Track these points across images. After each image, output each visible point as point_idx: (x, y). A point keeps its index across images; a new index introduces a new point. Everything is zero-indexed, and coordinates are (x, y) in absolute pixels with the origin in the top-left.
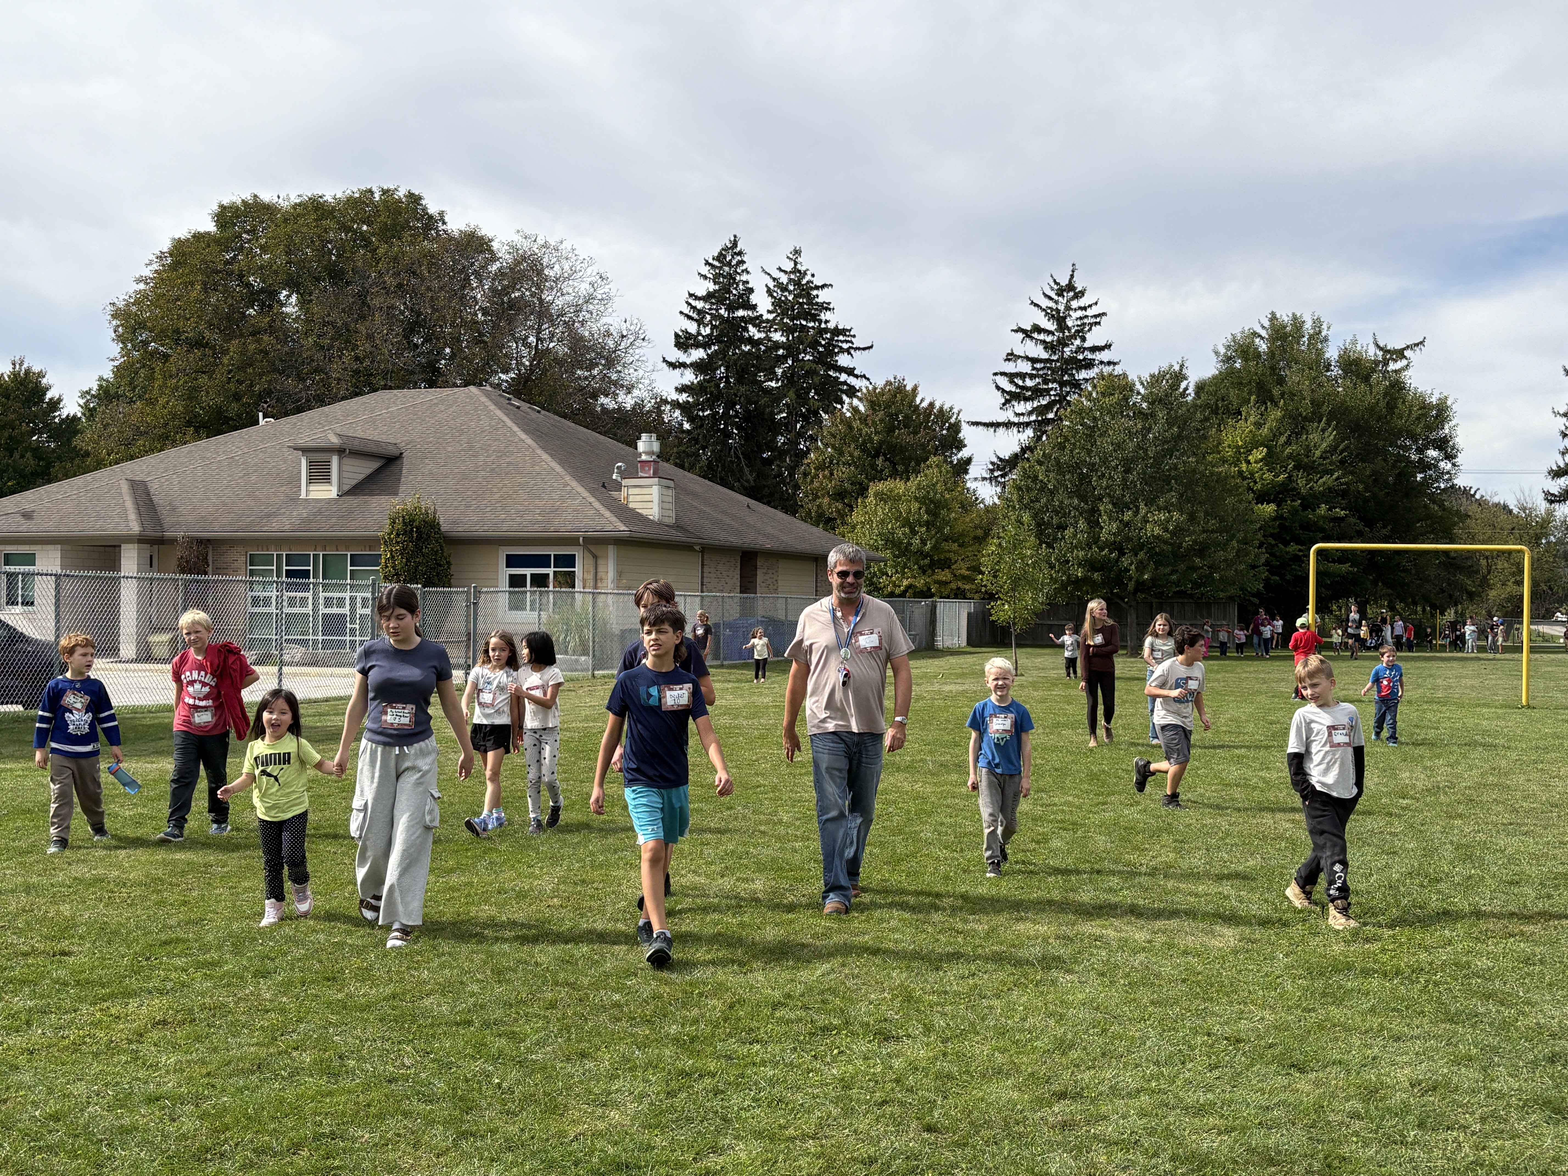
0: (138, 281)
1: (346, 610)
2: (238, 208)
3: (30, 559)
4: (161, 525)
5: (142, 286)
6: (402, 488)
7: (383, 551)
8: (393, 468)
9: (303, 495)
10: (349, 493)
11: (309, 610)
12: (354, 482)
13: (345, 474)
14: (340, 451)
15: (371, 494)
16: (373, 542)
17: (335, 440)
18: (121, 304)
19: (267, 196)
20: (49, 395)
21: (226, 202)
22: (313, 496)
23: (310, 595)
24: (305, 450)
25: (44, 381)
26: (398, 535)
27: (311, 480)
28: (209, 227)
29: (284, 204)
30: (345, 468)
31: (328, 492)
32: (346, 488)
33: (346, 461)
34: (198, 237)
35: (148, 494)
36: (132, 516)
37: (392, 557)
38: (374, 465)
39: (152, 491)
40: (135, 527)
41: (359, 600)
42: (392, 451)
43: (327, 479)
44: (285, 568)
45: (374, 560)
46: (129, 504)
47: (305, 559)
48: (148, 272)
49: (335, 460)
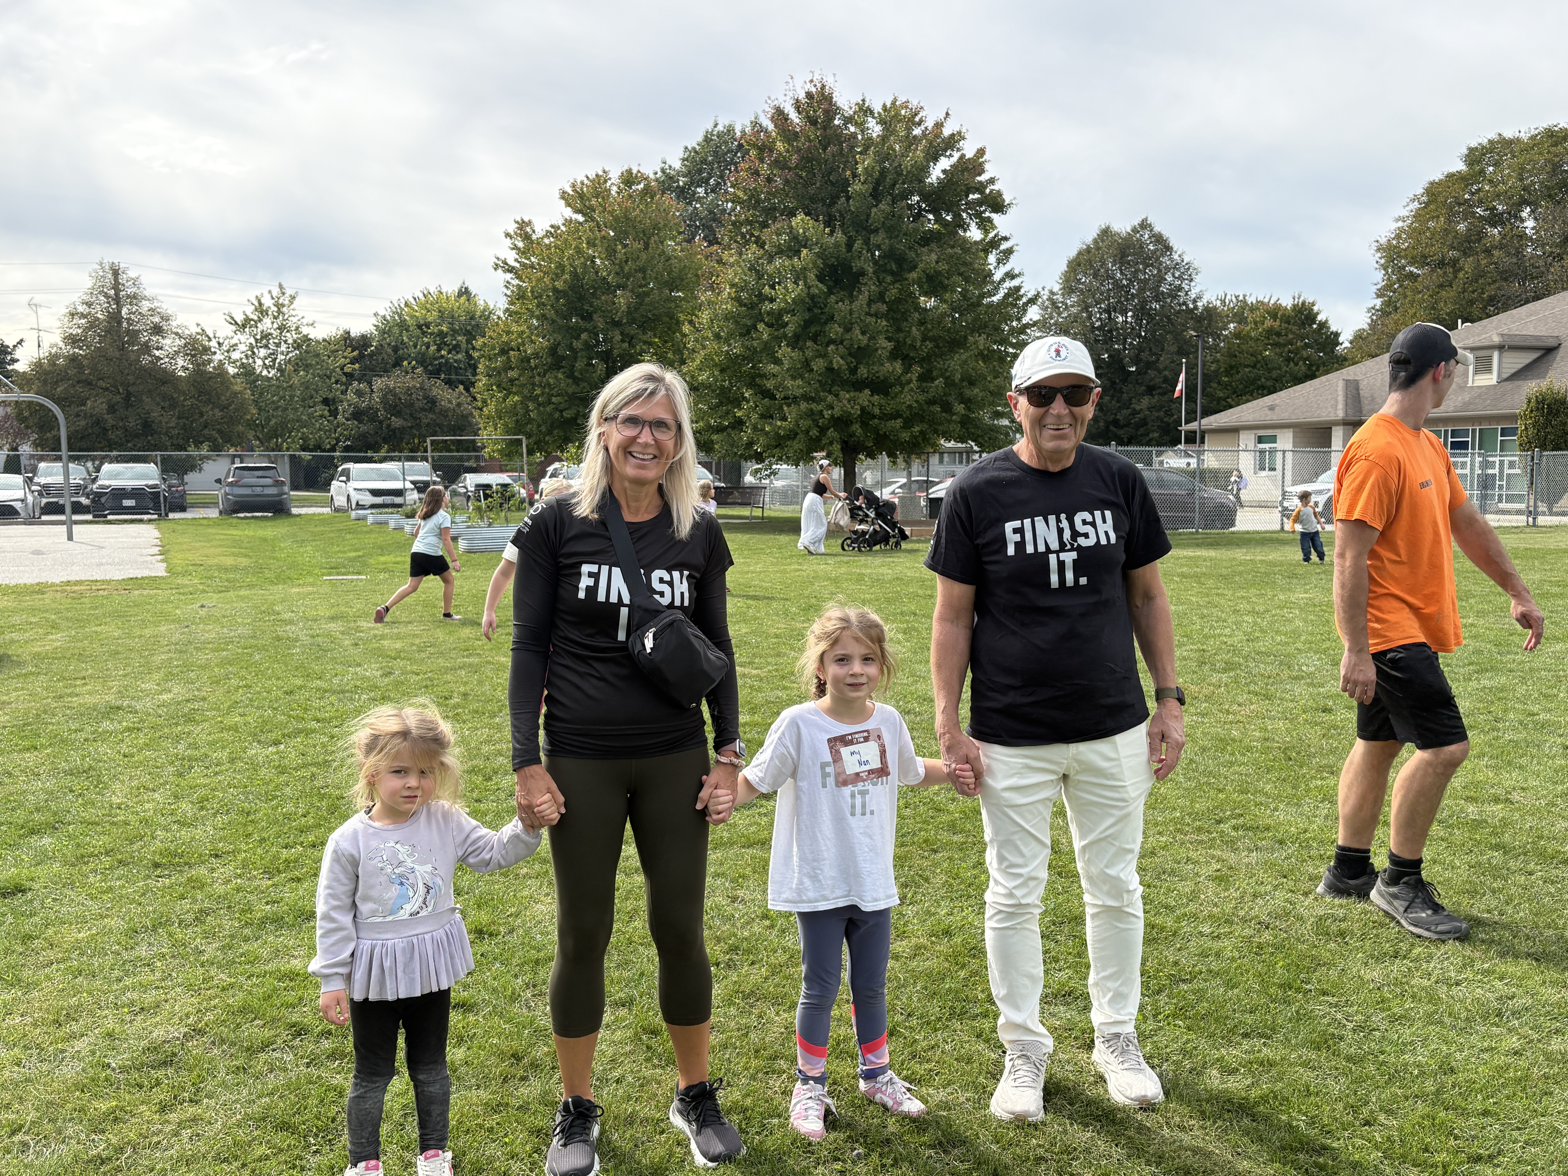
0: (1397, 220)
1: (1496, 471)
2: (1483, 147)
3: (1273, 439)
4: (1361, 412)
5: (1400, 224)
6: (1551, 373)
7: (1520, 425)
8: (1550, 357)
9: (1470, 384)
10: (1507, 380)
11: (1467, 471)
12: (1513, 371)
13: (1504, 365)
14: (1501, 348)
15: (1525, 379)
16: (1513, 418)
17: (1496, 339)
18: (1383, 241)
19: (1509, 134)
20: (1319, 318)
21: (1474, 144)
22: (1477, 384)
23: (1468, 460)
24: (1472, 349)
25: (1316, 308)
26: (1532, 411)
27: (1476, 372)
28: (1460, 166)
29: (1525, 136)
30: (1504, 360)
31: (1491, 379)
32: (1505, 376)
33: (1506, 354)
34: (1450, 176)
35: (1358, 389)
36: (1341, 406)
37: (1526, 429)
38: (1533, 356)
39: (1361, 387)
40: (1340, 414)
41: (1506, 463)
42: (1552, 343)
43: (1489, 370)
44: (1450, 440)
45: (1512, 432)
46: (1341, 398)
47: (1465, 433)
48: (1405, 213)
49: (1496, 355)
